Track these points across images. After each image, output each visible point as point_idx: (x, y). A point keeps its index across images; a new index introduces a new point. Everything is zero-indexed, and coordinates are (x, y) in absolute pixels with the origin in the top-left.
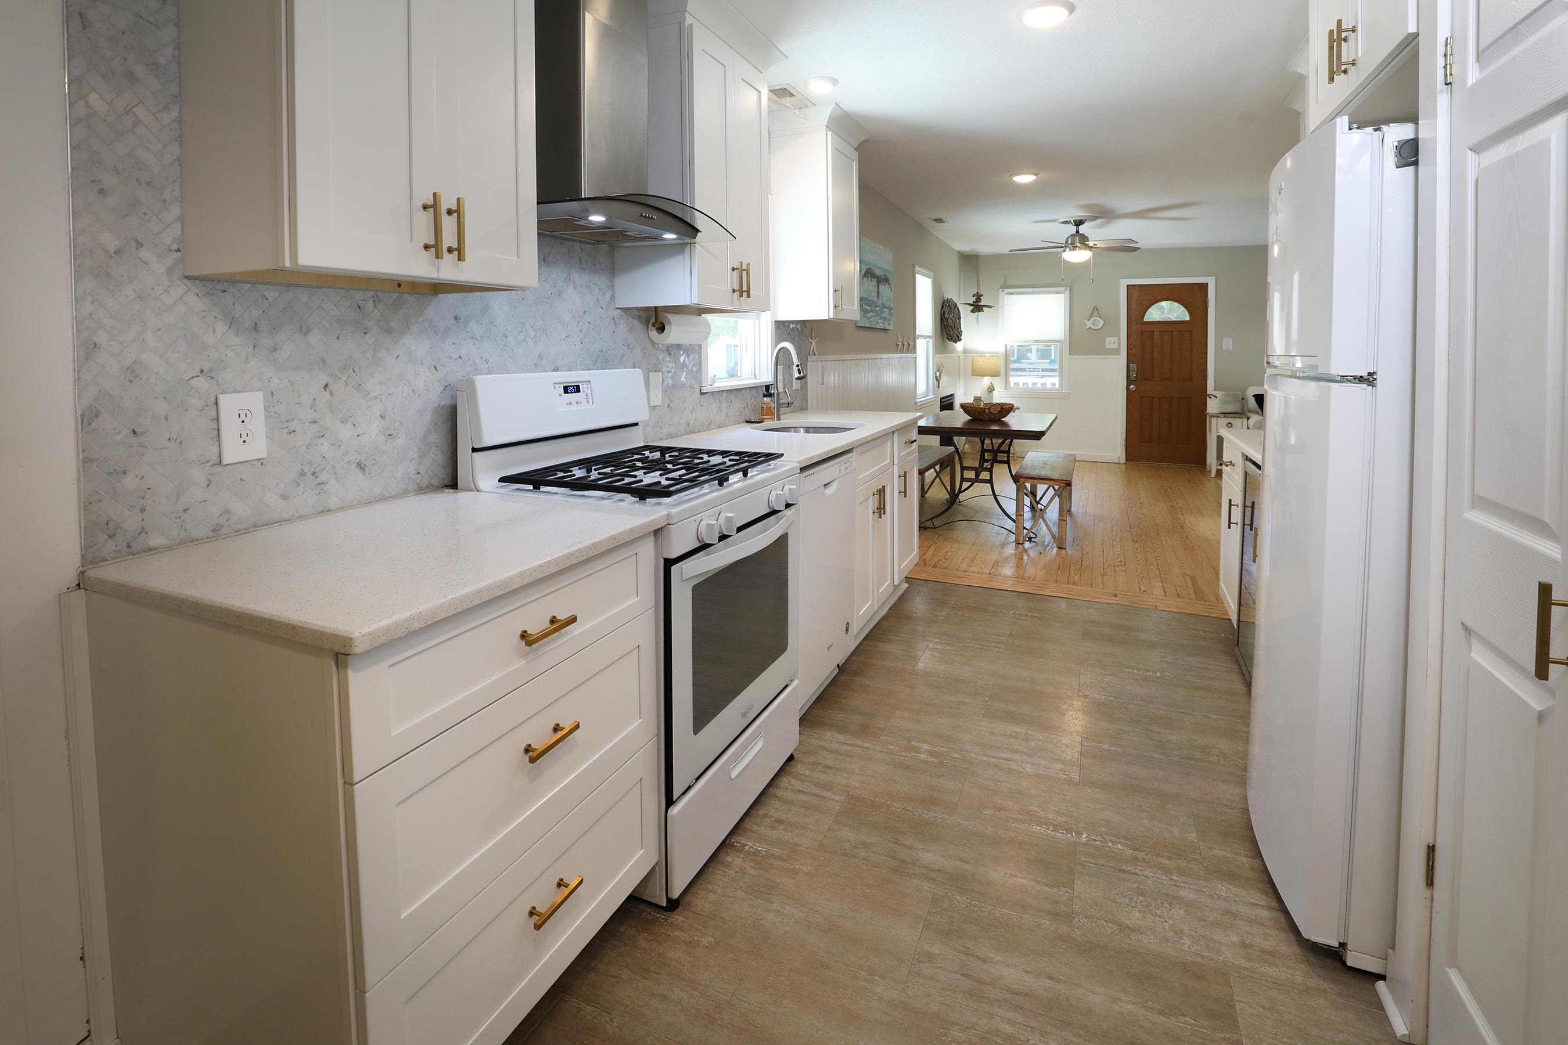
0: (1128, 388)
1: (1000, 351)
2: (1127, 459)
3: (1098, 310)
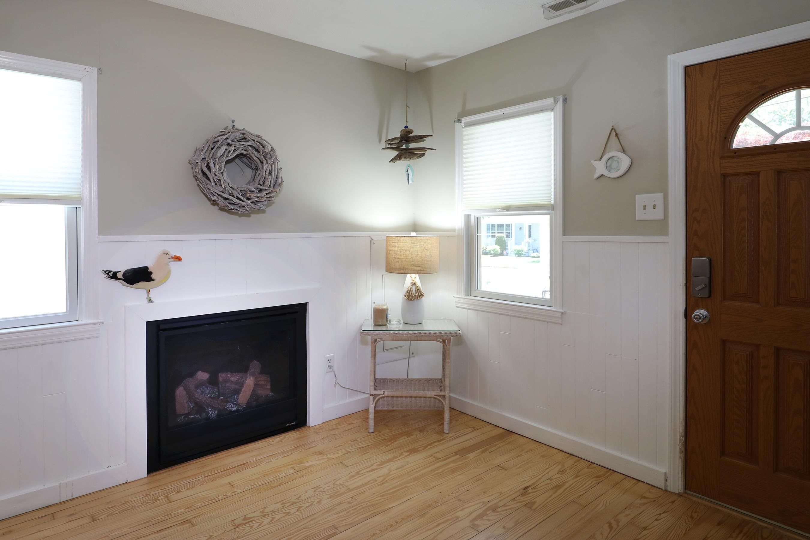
0: (687, 314)
1: (457, 227)
2: (687, 486)
3: (619, 136)
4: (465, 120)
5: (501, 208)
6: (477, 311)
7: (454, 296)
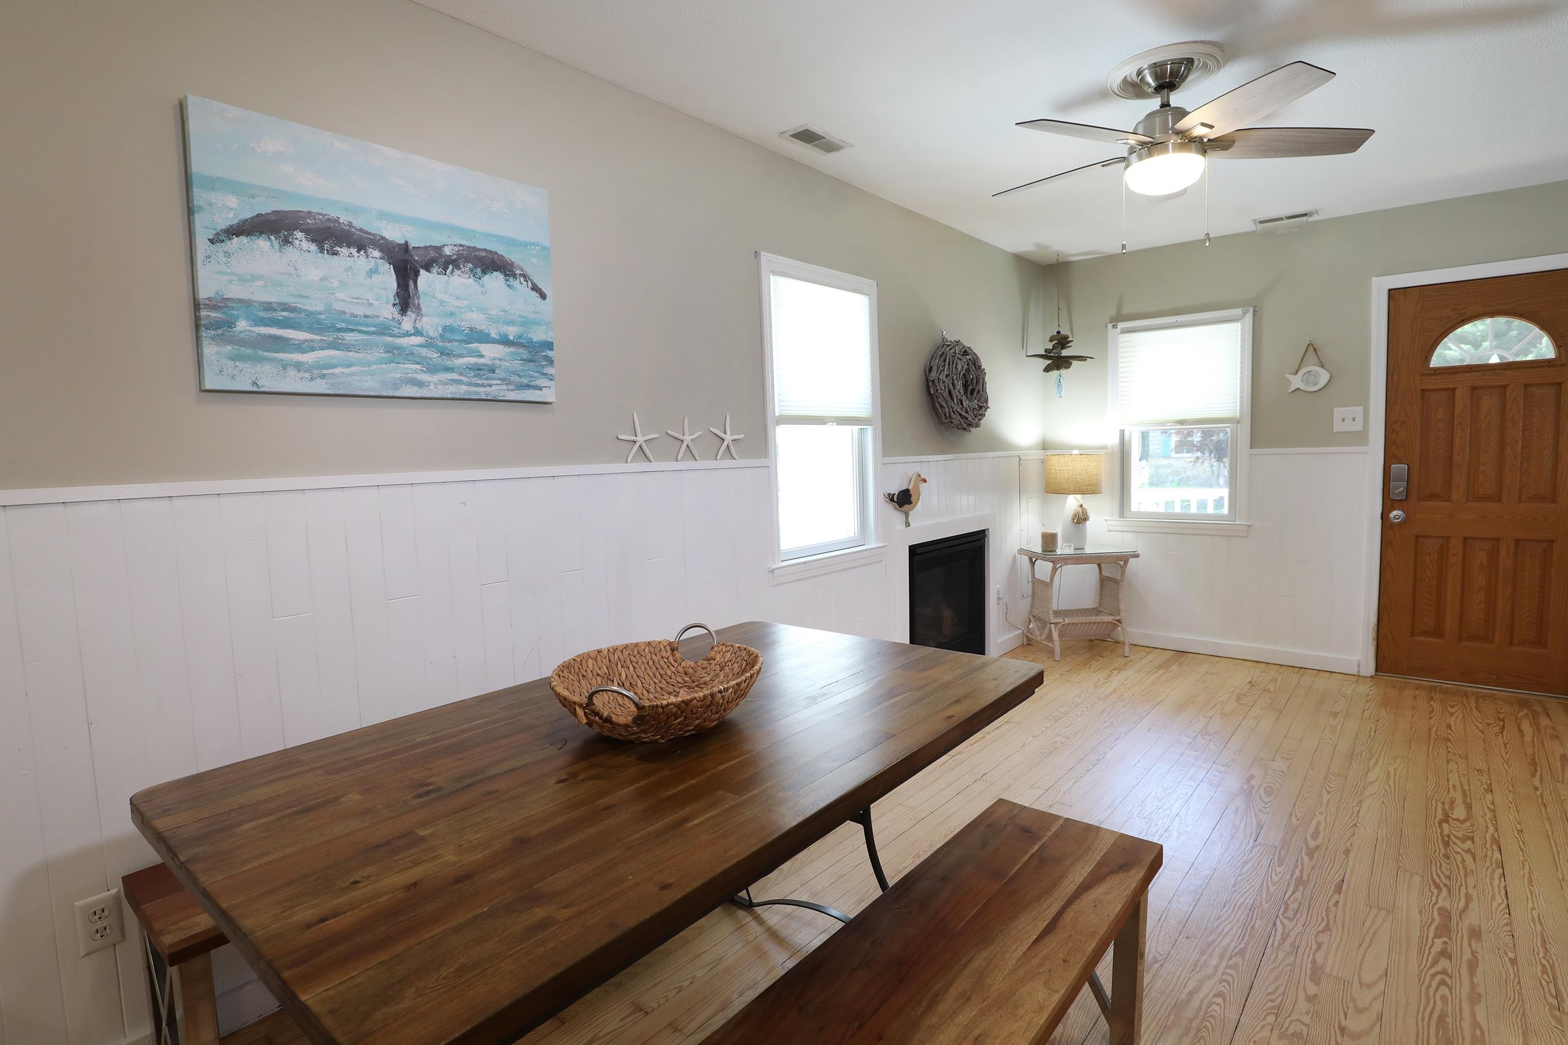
0: (1384, 516)
2: (1378, 669)
3: (1317, 350)
4: (1121, 325)
5: (1175, 422)
6: (1136, 534)
7: (1106, 519)
